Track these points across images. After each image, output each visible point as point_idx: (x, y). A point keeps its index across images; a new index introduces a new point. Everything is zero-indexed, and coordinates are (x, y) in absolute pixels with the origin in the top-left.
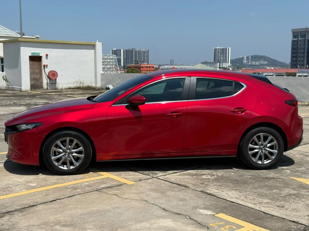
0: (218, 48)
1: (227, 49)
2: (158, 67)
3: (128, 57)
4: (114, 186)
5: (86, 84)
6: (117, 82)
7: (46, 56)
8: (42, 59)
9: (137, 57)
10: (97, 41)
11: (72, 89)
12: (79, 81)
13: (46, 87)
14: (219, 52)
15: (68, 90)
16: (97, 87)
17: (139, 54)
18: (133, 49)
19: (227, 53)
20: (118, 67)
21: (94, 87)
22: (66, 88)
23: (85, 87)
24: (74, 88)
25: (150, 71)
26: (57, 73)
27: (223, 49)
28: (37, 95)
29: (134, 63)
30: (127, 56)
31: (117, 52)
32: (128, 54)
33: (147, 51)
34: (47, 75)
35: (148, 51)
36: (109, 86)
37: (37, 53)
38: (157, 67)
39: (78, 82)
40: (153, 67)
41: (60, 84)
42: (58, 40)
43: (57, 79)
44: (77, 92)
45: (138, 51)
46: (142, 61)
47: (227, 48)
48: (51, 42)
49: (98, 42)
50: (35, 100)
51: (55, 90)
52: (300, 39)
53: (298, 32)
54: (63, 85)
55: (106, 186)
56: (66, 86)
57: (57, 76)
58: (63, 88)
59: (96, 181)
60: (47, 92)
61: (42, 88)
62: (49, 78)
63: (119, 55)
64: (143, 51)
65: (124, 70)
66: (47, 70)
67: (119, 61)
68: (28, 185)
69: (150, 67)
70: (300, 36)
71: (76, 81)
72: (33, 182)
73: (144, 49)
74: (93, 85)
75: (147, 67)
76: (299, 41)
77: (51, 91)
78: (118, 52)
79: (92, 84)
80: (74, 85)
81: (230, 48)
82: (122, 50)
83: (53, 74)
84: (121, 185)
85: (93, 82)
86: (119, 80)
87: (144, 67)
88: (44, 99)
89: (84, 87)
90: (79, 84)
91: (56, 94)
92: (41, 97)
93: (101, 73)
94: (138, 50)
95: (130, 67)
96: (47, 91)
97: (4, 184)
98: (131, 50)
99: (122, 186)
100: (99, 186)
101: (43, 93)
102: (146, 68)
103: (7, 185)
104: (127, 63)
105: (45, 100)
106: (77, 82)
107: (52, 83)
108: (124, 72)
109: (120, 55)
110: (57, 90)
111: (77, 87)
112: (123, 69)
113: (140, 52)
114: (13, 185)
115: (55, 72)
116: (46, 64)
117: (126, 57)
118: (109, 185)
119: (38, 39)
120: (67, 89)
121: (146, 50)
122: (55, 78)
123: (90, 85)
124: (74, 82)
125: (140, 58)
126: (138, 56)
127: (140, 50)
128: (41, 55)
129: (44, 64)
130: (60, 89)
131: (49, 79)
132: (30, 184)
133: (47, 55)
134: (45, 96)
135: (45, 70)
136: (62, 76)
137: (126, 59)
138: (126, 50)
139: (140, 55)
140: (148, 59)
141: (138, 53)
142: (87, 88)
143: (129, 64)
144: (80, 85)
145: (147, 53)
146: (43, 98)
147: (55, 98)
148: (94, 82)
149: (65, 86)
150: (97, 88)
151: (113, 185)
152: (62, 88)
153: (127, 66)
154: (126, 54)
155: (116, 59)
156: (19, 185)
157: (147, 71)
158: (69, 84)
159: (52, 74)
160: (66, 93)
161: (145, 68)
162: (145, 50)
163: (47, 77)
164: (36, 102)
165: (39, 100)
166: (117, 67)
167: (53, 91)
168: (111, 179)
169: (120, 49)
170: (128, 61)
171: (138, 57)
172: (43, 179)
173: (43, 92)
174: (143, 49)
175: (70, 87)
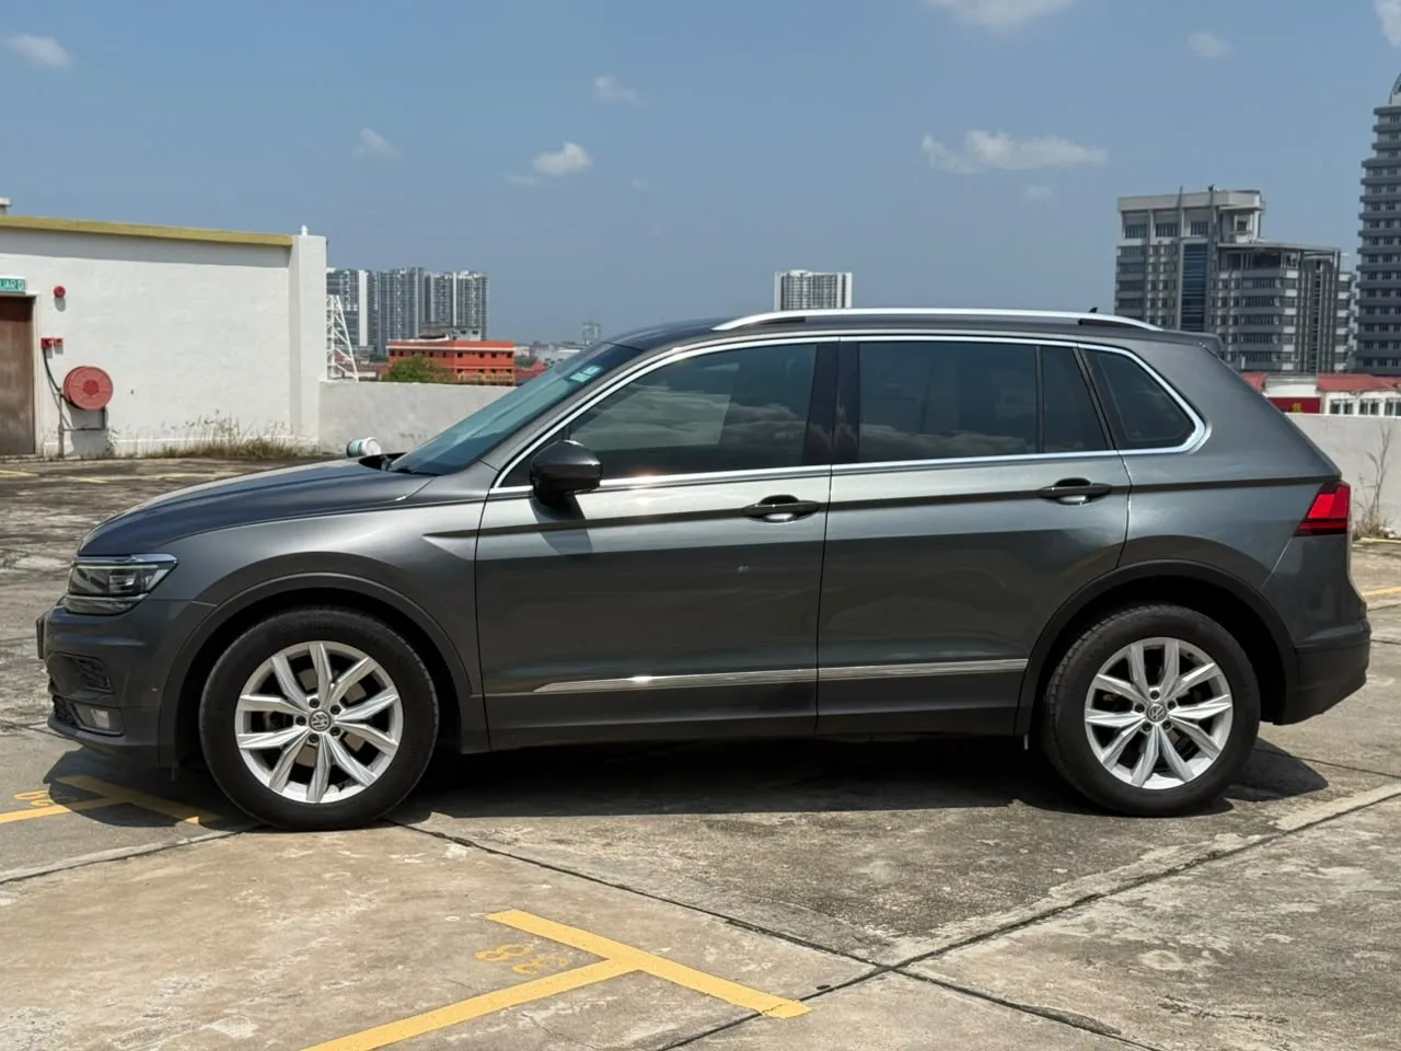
0: (796, 273)
1: (836, 280)
2: (527, 354)
3: (392, 305)
4: (706, 1034)
5: (252, 434)
6: (403, 427)
7: (53, 296)
8: (35, 308)
9: (433, 306)
10: (304, 229)
11: (182, 456)
12: (214, 418)
13: (57, 443)
14: (802, 292)
15: (163, 461)
16: (301, 449)
17: (444, 293)
18: (414, 269)
19: (835, 298)
20: (350, 349)
21: (290, 450)
22: (150, 451)
23: (246, 448)
24: (190, 454)
25: (494, 371)
26: (105, 376)
27: (819, 277)
28: (22, 489)
29: (417, 334)
30: (388, 302)
31: (338, 284)
32: (391, 291)
33: (476, 279)
34: (58, 390)
35: (484, 280)
36: (365, 442)
37: (10, 280)
38: (523, 356)
39: (212, 422)
40: (510, 354)
41: (124, 432)
42: (113, 222)
43: (109, 407)
44: (212, 472)
45: (437, 281)
46: (455, 324)
47: (836, 277)
48: (82, 229)
49: (310, 233)
50: (19, 513)
51: (99, 462)
52: (1154, 241)
53: (1145, 211)
54: (137, 437)
55: (659, 1030)
56: (151, 439)
57: (109, 393)
58: (136, 454)
59: (582, 995)
60: (61, 473)
61: (34, 453)
62: (71, 404)
63: (348, 296)
64: (462, 281)
65: (372, 364)
66: (61, 365)
67: (353, 321)
68: (207, 1030)
69: (494, 354)
70: (1153, 232)
71: (199, 420)
72: (227, 1011)
73: (467, 272)
74: (282, 436)
75: (482, 354)
76: (1151, 251)
77: (79, 465)
78: (345, 283)
79: (280, 434)
80: (191, 439)
81: (849, 276)
82: (363, 276)
83: (87, 383)
84: (736, 1023)
85: (283, 424)
86: (411, 417)
87: (468, 352)
88: (66, 509)
89: (239, 448)
90: (215, 435)
91: (111, 483)
92: (45, 498)
93: (321, 383)
94: (438, 276)
95: (402, 353)
96: (60, 466)
97: (64, 1031)
98: (403, 276)
99: (753, 1034)
100: (619, 1034)
101: (42, 475)
102: (477, 356)
103: (86, 1039)
104: (388, 334)
105: (73, 513)
106: (206, 422)
107: (83, 429)
108: (373, 375)
109: (352, 298)
110: (110, 462)
111: (206, 446)
112: (367, 363)
113: (447, 284)
114: (124, 1036)
115: (101, 375)
116: (57, 336)
117: (383, 305)
118: (672, 1026)
119: (5, 213)
120: (154, 456)
121: (475, 276)
122: (100, 406)
123: (267, 438)
124: (193, 424)
125: (448, 311)
126: (437, 303)
127: (446, 278)
128: (29, 292)
129: (47, 336)
130: (123, 455)
131: (69, 409)
132: (217, 1026)
133: (59, 293)
134: (63, 494)
135: (49, 361)
136: (132, 392)
137: (384, 317)
138: (383, 276)
139: (448, 300)
140: (484, 318)
141: (437, 291)
142: (254, 454)
143: (400, 340)
144: (218, 439)
145: (477, 289)
146: (58, 503)
147: (115, 502)
148: (288, 426)
149: (147, 443)
150: (299, 454)
151: (692, 1022)
152: (131, 451)
153: (388, 347)
154: (383, 293)
155: (339, 315)
156: (158, 1033)
157: (482, 371)
158: (166, 433)
159: (81, 385)
160: (159, 476)
161: (471, 356)
162: (470, 277)
163: (57, 398)
164: (32, 522)
165: (41, 511)
166: (347, 352)
167: (88, 464)
168: (658, 983)
169: (354, 268)
170: (392, 323)
171: (437, 309)
172: (278, 990)
173: (42, 470)
174: (458, 274)
175: (171, 450)
